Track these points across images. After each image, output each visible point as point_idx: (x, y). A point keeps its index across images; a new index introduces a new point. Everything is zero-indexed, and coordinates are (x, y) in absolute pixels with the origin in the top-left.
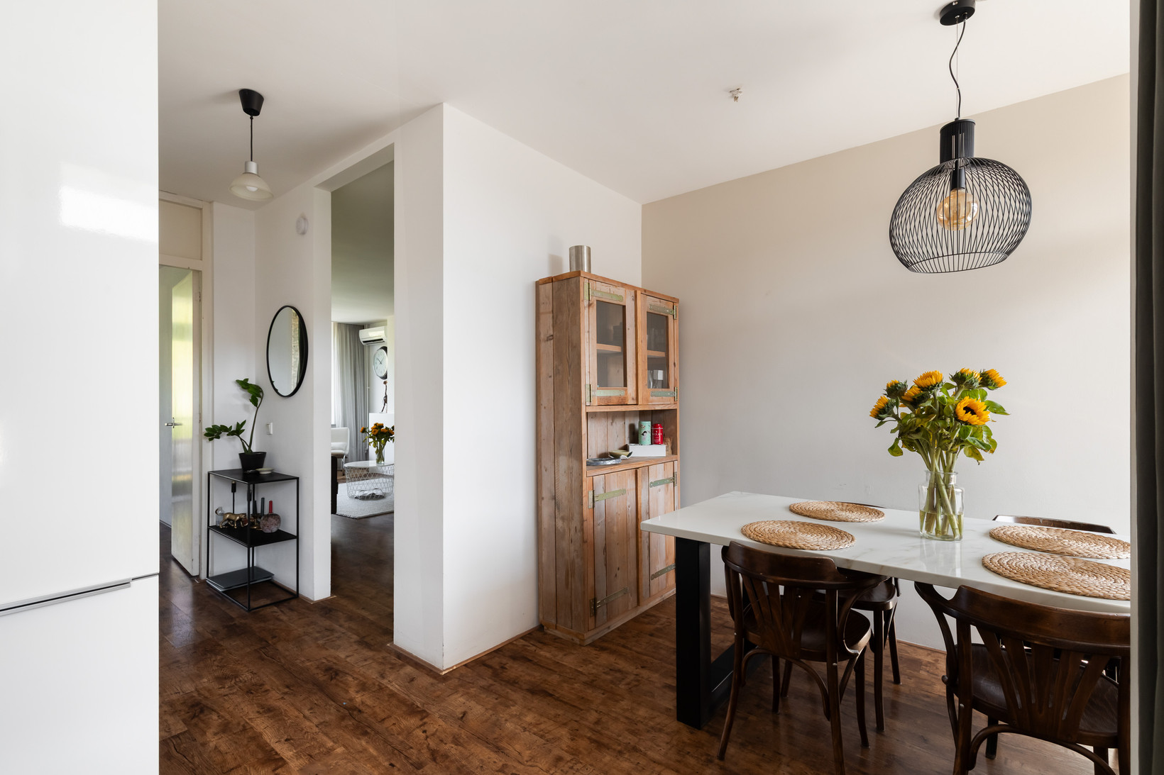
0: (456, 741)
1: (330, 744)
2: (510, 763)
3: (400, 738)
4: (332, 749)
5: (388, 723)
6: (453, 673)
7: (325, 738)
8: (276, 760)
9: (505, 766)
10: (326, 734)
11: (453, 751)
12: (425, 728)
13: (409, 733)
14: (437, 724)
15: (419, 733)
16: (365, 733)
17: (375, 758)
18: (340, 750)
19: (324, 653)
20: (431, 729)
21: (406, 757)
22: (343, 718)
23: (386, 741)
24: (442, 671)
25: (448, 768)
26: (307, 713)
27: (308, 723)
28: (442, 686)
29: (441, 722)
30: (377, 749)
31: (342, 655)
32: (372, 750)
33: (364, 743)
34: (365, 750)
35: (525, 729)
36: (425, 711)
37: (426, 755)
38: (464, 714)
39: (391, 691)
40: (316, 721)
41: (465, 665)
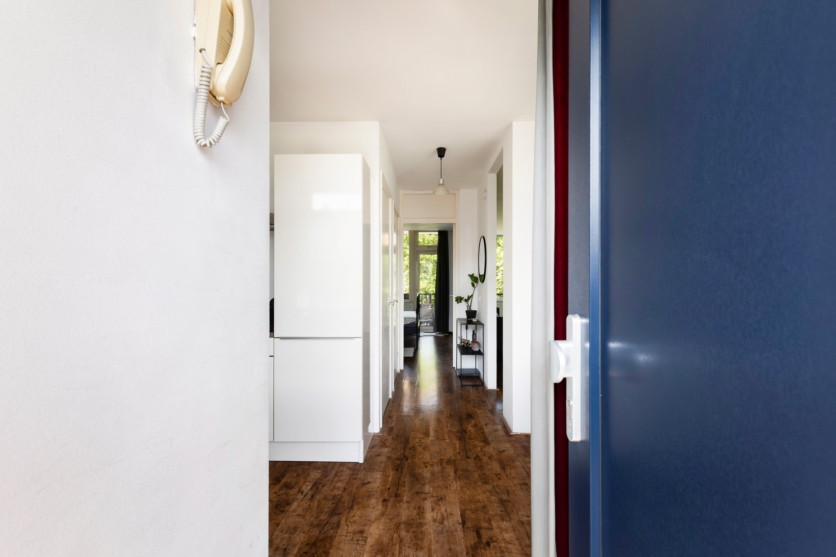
0: (490, 458)
1: (447, 438)
2: (502, 474)
3: (471, 447)
4: (446, 439)
5: (472, 441)
6: (517, 435)
7: (447, 435)
8: (428, 435)
9: (500, 474)
10: (448, 434)
11: (485, 460)
12: (483, 448)
13: (476, 446)
14: (490, 450)
15: (479, 449)
16: (461, 440)
17: (456, 448)
18: (448, 441)
19: (474, 409)
20: (485, 449)
21: (467, 453)
22: (458, 432)
23: (465, 446)
24: (512, 432)
25: (477, 463)
26: (449, 425)
27: (446, 429)
28: (506, 438)
29: (491, 449)
30: (459, 446)
31: (479, 412)
32: (457, 446)
33: (457, 442)
34: (456, 444)
35: (523, 468)
36: (489, 443)
37: (474, 456)
38: (504, 451)
39: (484, 431)
40: (449, 429)
41: (526, 435)
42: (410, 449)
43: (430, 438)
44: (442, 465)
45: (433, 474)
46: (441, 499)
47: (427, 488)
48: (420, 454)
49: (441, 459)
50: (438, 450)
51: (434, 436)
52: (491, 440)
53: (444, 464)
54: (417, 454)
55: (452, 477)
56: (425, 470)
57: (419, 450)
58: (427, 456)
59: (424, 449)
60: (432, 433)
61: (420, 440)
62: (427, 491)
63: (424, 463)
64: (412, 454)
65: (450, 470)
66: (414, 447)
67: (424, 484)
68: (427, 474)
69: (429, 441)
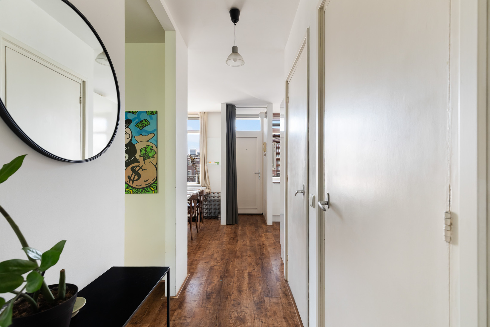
42: (259, 264)
43: (247, 272)
44: (242, 256)
45: (246, 252)
46: (243, 245)
47: (249, 248)
48: (253, 261)
49: (242, 258)
50: (243, 263)
51: (245, 273)
52: (207, 270)
53: (241, 256)
54: (254, 260)
55: (238, 251)
56: (250, 254)
57: (254, 263)
58: (249, 260)
59: (251, 264)
60: (246, 276)
61: (254, 269)
62: (249, 247)
63: (250, 256)
64: (258, 261)
65: (238, 254)
66: (257, 265)
67: (250, 249)
68: (249, 252)
69: (248, 269)
